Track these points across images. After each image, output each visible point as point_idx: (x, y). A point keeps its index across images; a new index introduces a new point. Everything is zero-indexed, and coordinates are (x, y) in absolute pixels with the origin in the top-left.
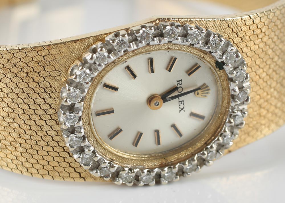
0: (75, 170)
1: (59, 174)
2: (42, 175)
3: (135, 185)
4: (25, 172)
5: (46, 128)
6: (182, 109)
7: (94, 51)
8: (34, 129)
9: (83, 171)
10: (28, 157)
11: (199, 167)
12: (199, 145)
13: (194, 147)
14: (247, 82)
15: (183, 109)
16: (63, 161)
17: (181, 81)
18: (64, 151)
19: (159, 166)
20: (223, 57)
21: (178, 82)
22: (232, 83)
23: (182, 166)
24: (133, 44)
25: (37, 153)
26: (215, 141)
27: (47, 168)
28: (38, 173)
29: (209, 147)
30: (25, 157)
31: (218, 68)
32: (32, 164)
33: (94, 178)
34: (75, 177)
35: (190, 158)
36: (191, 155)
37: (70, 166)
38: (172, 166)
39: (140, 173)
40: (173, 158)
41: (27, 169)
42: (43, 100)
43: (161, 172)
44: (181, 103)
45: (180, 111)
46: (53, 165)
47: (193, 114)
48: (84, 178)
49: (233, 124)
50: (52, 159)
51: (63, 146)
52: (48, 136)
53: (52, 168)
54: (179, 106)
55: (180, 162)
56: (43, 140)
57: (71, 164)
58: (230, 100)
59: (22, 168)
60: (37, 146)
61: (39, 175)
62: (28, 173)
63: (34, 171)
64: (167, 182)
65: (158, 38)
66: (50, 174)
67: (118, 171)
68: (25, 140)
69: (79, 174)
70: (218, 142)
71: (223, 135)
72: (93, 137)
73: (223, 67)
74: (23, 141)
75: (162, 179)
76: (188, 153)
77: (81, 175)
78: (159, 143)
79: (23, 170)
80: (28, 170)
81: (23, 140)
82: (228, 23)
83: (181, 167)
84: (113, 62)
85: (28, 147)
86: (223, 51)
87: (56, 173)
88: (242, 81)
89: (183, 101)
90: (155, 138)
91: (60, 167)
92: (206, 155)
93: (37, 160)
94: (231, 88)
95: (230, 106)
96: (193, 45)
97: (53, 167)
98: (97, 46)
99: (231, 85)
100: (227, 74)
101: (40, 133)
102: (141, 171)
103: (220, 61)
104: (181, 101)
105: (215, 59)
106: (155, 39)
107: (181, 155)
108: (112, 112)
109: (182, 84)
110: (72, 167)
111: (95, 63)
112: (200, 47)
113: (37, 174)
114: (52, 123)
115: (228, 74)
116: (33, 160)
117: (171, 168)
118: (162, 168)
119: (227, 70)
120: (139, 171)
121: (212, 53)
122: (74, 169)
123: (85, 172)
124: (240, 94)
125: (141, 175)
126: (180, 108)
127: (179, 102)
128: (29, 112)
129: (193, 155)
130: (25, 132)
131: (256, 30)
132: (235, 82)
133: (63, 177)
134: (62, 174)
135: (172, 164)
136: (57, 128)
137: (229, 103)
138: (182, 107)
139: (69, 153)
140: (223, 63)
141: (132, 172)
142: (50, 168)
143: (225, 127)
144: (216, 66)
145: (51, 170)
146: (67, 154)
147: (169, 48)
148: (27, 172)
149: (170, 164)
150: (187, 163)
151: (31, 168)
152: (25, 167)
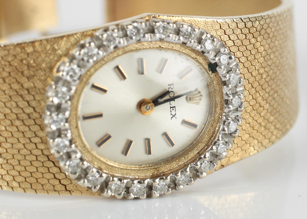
0: (60, 182)
1: (43, 187)
2: (24, 189)
3: (125, 198)
4: (5, 186)
5: (29, 134)
6: (173, 116)
7: (83, 46)
8: (16, 136)
9: (69, 183)
10: (9, 169)
11: (192, 179)
12: (192, 155)
13: (186, 157)
14: (240, 87)
15: (175, 116)
16: (47, 171)
17: (172, 85)
18: (49, 160)
19: (150, 177)
20: (216, 58)
21: (169, 86)
22: (225, 86)
23: (175, 177)
24: (123, 40)
25: (18, 164)
26: (209, 150)
27: (30, 181)
28: (20, 187)
29: (202, 156)
30: (5, 168)
31: (211, 71)
32: (13, 177)
33: (80, 191)
34: (60, 191)
35: (183, 168)
36: (183, 165)
37: (55, 178)
38: (164, 177)
39: (130, 185)
40: (165, 169)
41: (8, 183)
42: (26, 103)
43: (152, 183)
44: (173, 110)
45: (172, 118)
46: (37, 177)
47: (184, 122)
48: (70, 191)
49: (227, 132)
50: (35, 170)
51: (48, 154)
52: (32, 144)
53: (35, 181)
54: (171, 112)
55: (172, 173)
56: (25, 148)
57: (56, 175)
58: (223, 105)
59: (2, 182)
60: (19, 155)
61: (20, 189)
62: (8, 188)
63: (15, 184)
64: (158, 195)
65: (149, 34)
66: (33, 188)
67: (107, 181)
68: (6, 149)
69: (64, 186)
70: (212, 151)
71: (216, 144)
72: (80, 142)
73: (216, 69)
74: (3, 151)
75: (154, 191)
76: (181, 163)
77: (67, 187)
78: (149, 152)
79: (3, 184)
80: (9, 185)
81: (3, 149)
82: (220, 24)
83: (173, 178)
84: (103, 59)
85: (9, 157)
86: (215, 53)
87: (39, 186)
88: (236, 86)
89: (175, 107)
90: (146, 146)
91: (44, 179)
92: (199, 166)
93: (19, 172)
94: (224, 92)
95: (224, 112)
96: (185, 44)
97: (37, 179)
98: (85, 41)
99: (224, 89)
100: (220, 77)
101: (22, 140)
102: (131, 182)
103: (213, 62)
104: (173, 107)
105: (208, 61)
106: (146, 35)
107: (173, 165)
108: (100, 116)
109: (173, 88)
110: (57, 179)
111: (83, 60)
112: (192, 47)
113: (18, 188)
114: (36, 128)
115: (222, 77)
116: (14, 172)
117: (163, 179)
118: (154, 179)
119: (220, 72)
120: (130, 181)
121: (205, 53)
122: (60, 180)
123: (70, 184)
124: (233, 100)
125: (131, 186)
126: (171, 114)
127: (171, 107)
128: (11, 117)
129: (186, 166)
130: (6, 140)
131: (247, 35)
132: (228, 87)
133: (47, 191)
134: (46, 186)
135: (164, 175)
136: (41, 134)
137: (222, 109)
138: (173, 113)
139: (54, 163)
140: (216, 65)
141: (122, 182)
142: (33, 180)
143: (219, 135)
144: (209, 68)
145: (34, 182)
146: (52, 163)
147: (160, 47)
148: (7, 186)
149: (162, 175)
150: (179, 174)
151: (11, 182)
152: (5, 180)
